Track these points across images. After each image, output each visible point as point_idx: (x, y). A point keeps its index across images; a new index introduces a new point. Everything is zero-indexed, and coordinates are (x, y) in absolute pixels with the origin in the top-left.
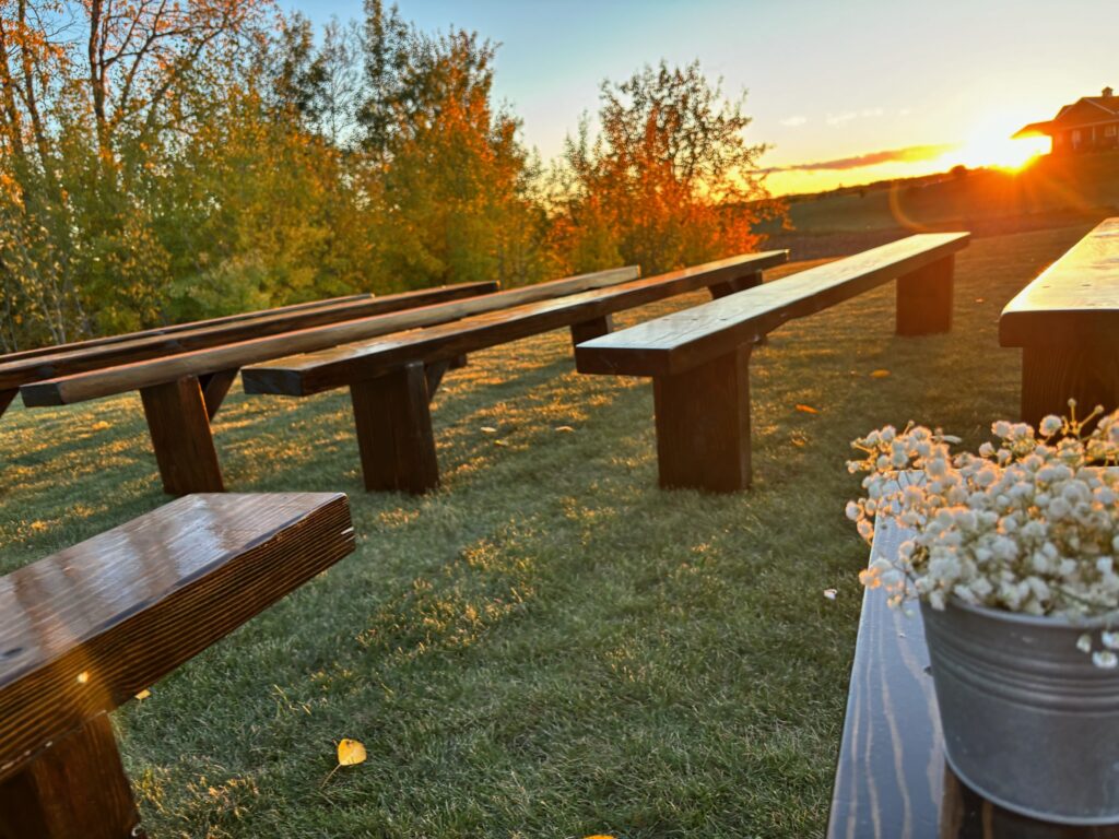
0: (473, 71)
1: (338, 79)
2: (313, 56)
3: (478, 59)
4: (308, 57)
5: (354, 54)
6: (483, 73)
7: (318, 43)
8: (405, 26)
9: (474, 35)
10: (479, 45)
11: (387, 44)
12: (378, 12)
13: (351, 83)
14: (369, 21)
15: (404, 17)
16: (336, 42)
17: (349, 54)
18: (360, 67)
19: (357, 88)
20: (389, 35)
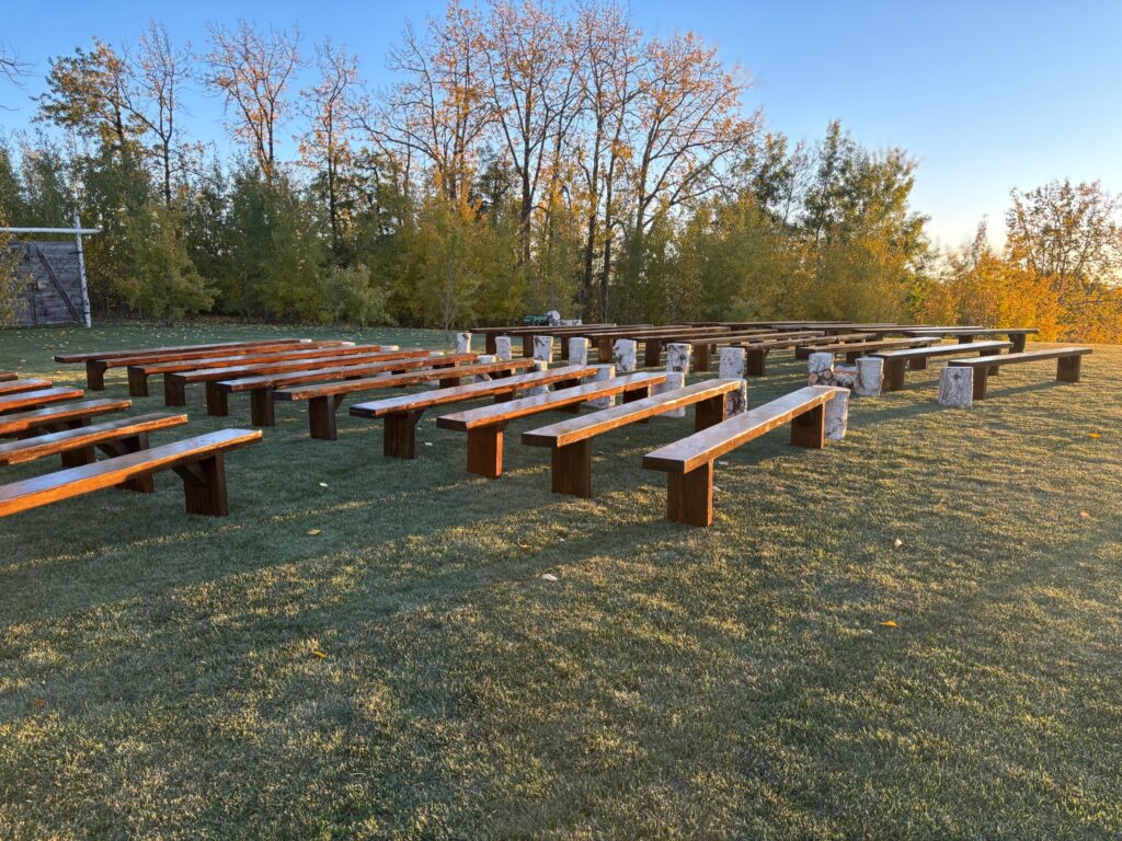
0: (900, 176)
1: (798, 178)
2: (784, 161)
3: (905, 167)
4: (781, 162)
5: (813, 161)
6: (907, 179)
7: (789, 153)
8: (854, 144)
9: (905, 152)
10: (908, 157)
11: (838, 155)
12: (836, 133)
13: (807, 180)
14: (828, 138)
15: (854, 137)
16: (802, 153)
17: (810, 161)
18: (815, 170)
19: (809, 185)
20: (840, 149)
